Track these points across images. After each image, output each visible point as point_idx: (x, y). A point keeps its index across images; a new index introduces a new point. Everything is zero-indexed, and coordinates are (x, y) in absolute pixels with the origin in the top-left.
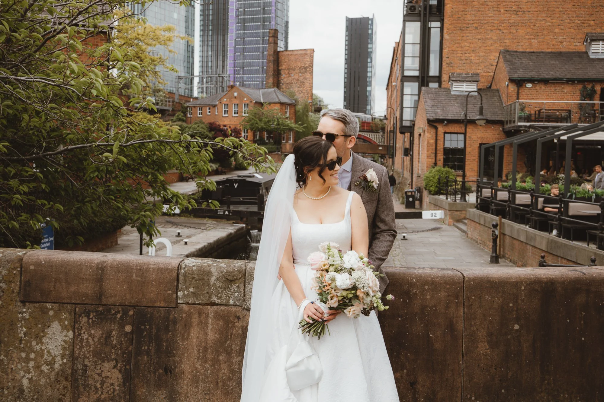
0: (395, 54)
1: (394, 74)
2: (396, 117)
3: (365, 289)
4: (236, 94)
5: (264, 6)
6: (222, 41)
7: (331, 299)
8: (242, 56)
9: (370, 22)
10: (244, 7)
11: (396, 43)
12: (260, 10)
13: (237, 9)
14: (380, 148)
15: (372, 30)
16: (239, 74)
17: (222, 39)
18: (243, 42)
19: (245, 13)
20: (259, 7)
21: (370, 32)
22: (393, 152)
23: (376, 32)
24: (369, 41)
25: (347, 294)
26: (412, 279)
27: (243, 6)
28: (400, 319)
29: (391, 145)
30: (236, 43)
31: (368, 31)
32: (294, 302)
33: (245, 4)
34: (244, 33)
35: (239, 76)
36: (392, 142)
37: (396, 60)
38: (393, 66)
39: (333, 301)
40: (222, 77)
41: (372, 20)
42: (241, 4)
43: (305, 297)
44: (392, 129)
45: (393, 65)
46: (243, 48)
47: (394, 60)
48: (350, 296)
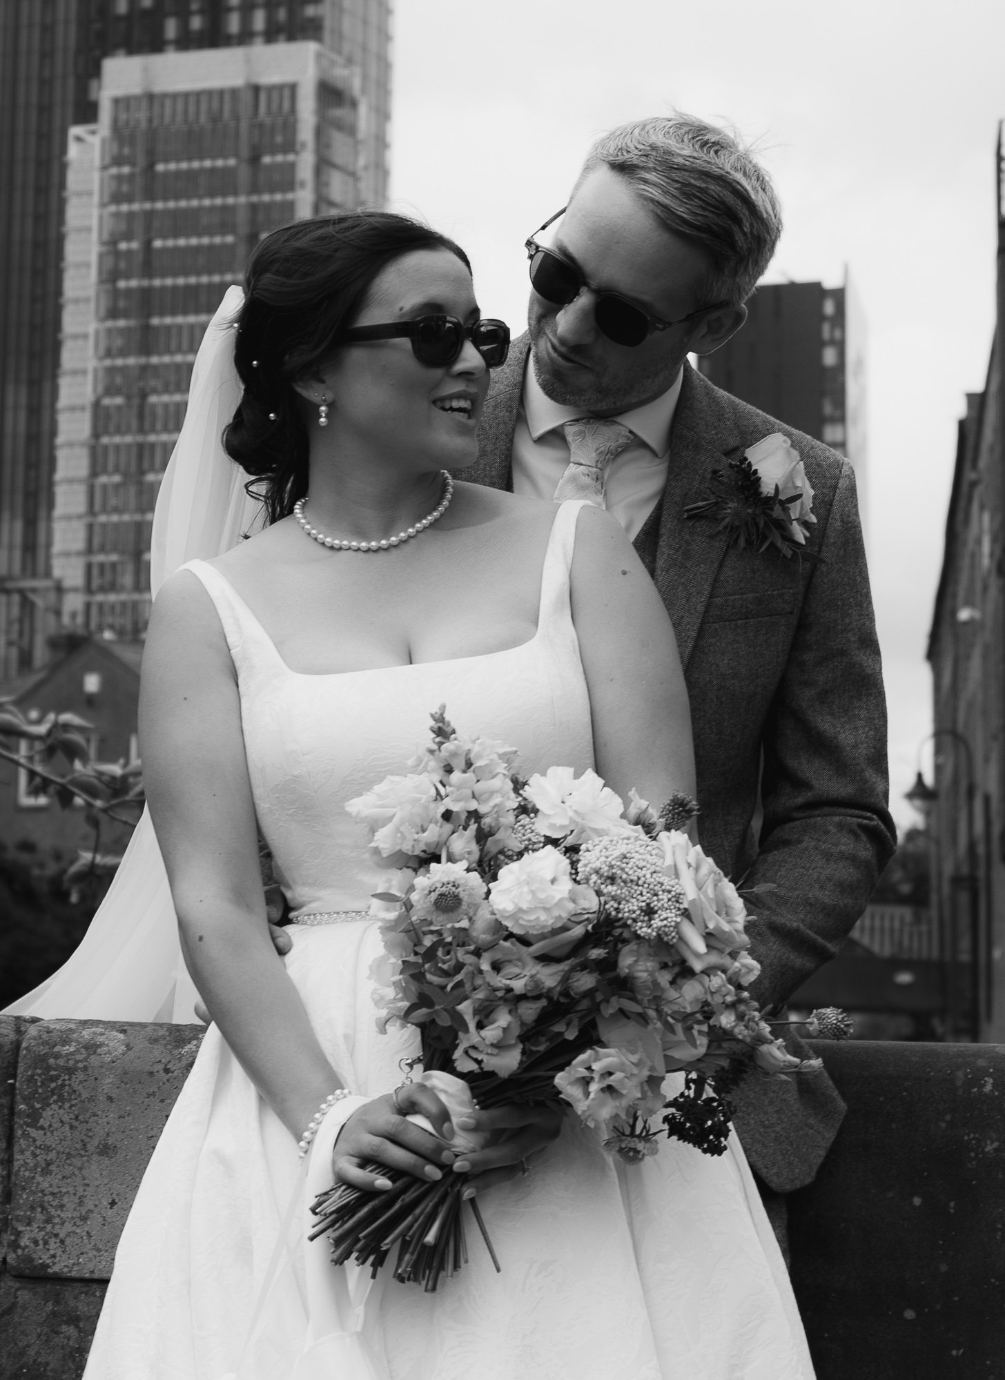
0: (969, 454)
1: (965, 563)
2: (987, 800)
3: (656, 923)
4: (92, 683)
5: (253, 222)
6: (22, 416)
7: (480, 1026)
8: (132, 490)
9: (829, 308)
10: (148, 228)
11: (970, 397)
12: (231, 248)
13: (111, 243)
14: (904, 978)
15: (841, 346)
16: (113, 587)
17: (23, 400)
18: (141, 416)
19: (149, 263)
20: (224, 228)
21: (829, 357)
22: (975, 1001)
23: (860, 362)
24: (828, 409)
25: (566, 979)
26: (976, 1081)
27: (139, 227)
28: (909, 1314)
29: (965, 957)
30: (102, 419)
31: (819, 356)
32: (275, 1126)
33: (149, 215)
34: (144, 369)
35: (112, 598)
36: (965, 944)
37: (974, 484)
38: (959, 527)
39: (491, 1033)
40: (22, 592)
41: (839, 296)
42: (131, 215)
43: (334, 1083)
44: (965, 870)
45: (960, 517)
46: (141, 447)
47: (965, 488)
48: (585, 981)
